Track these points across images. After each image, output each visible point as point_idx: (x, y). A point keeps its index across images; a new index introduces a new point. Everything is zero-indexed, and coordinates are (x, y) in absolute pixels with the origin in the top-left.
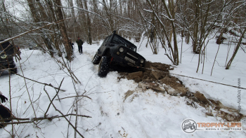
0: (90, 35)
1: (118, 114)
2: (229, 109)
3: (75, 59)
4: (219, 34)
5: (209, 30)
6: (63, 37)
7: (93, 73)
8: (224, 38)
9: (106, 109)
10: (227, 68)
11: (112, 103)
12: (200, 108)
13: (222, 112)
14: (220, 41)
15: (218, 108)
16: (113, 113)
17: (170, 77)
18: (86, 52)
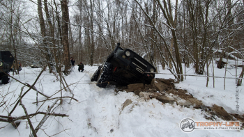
4: (218, 59)
10: (239, 85)
17: (177, 90)
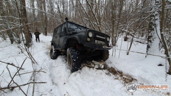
0: (46, 29)
1: (65, 83)
2: (127, 76)
3: (33, 46)
4: (125, 36)
5: (119, 33)
6: (24, 28)
7: (47, 56)
8: (127, 38)
9: (56, 81)
10: (128, 54)
11: (60, 77)
12: (113, 76)
13: (124, 78)
14: (126, 39)
15: (121, 76)
16: (61, 84)
18: (42, 41)
